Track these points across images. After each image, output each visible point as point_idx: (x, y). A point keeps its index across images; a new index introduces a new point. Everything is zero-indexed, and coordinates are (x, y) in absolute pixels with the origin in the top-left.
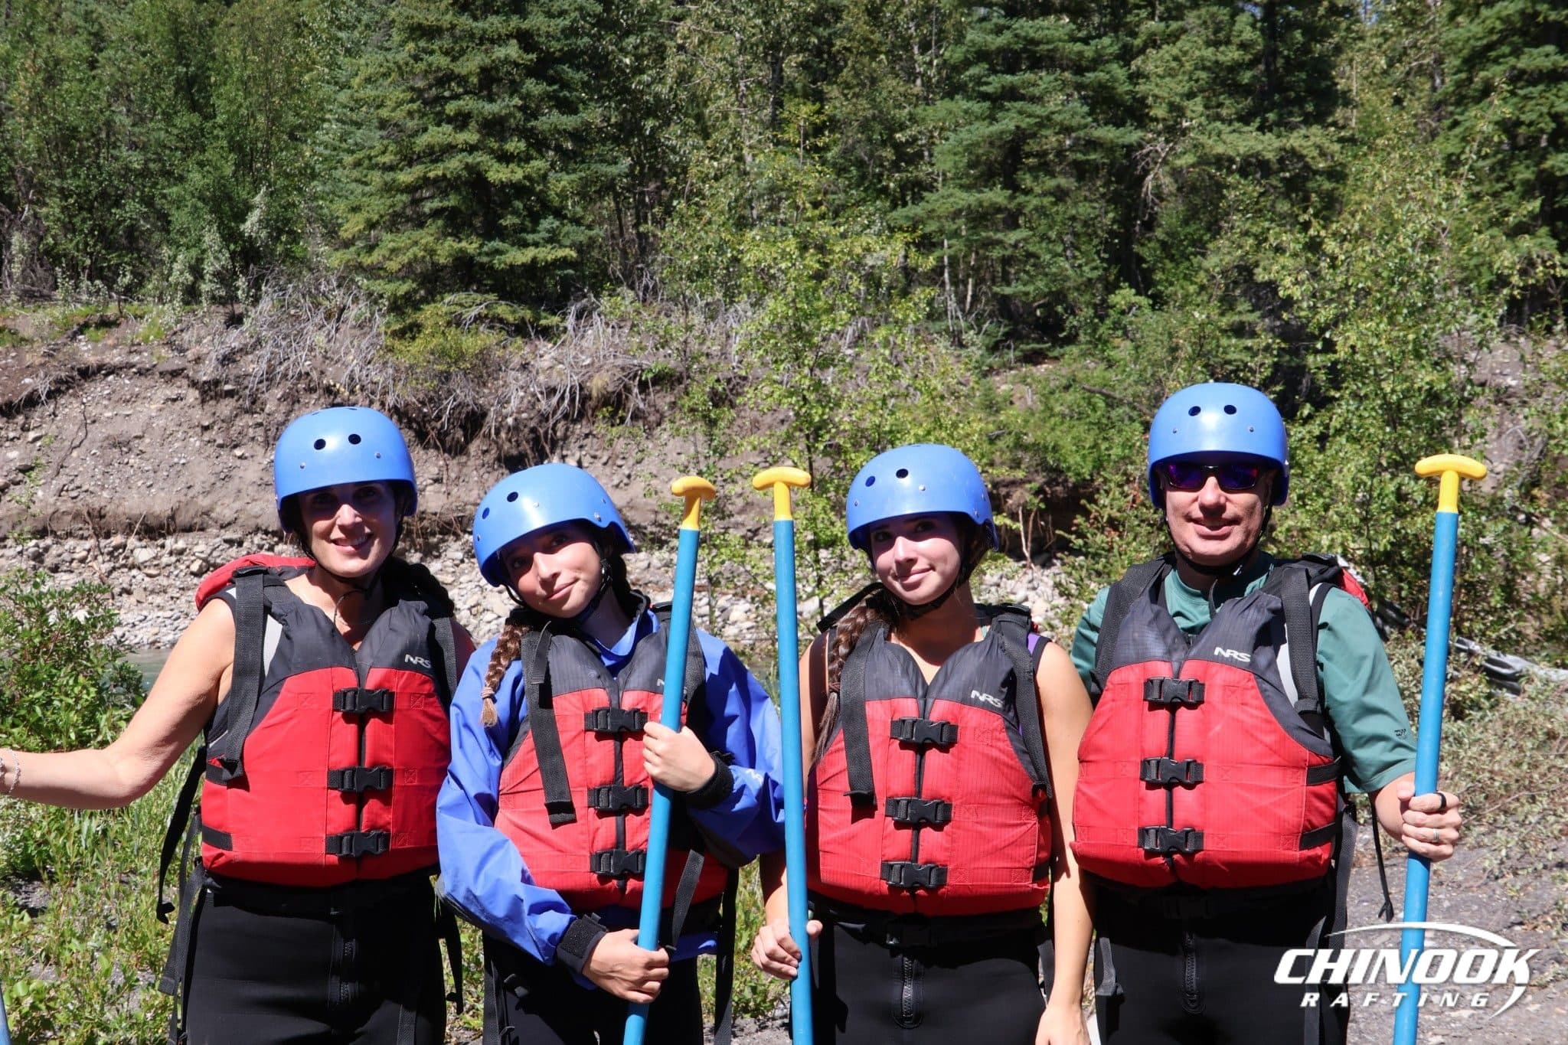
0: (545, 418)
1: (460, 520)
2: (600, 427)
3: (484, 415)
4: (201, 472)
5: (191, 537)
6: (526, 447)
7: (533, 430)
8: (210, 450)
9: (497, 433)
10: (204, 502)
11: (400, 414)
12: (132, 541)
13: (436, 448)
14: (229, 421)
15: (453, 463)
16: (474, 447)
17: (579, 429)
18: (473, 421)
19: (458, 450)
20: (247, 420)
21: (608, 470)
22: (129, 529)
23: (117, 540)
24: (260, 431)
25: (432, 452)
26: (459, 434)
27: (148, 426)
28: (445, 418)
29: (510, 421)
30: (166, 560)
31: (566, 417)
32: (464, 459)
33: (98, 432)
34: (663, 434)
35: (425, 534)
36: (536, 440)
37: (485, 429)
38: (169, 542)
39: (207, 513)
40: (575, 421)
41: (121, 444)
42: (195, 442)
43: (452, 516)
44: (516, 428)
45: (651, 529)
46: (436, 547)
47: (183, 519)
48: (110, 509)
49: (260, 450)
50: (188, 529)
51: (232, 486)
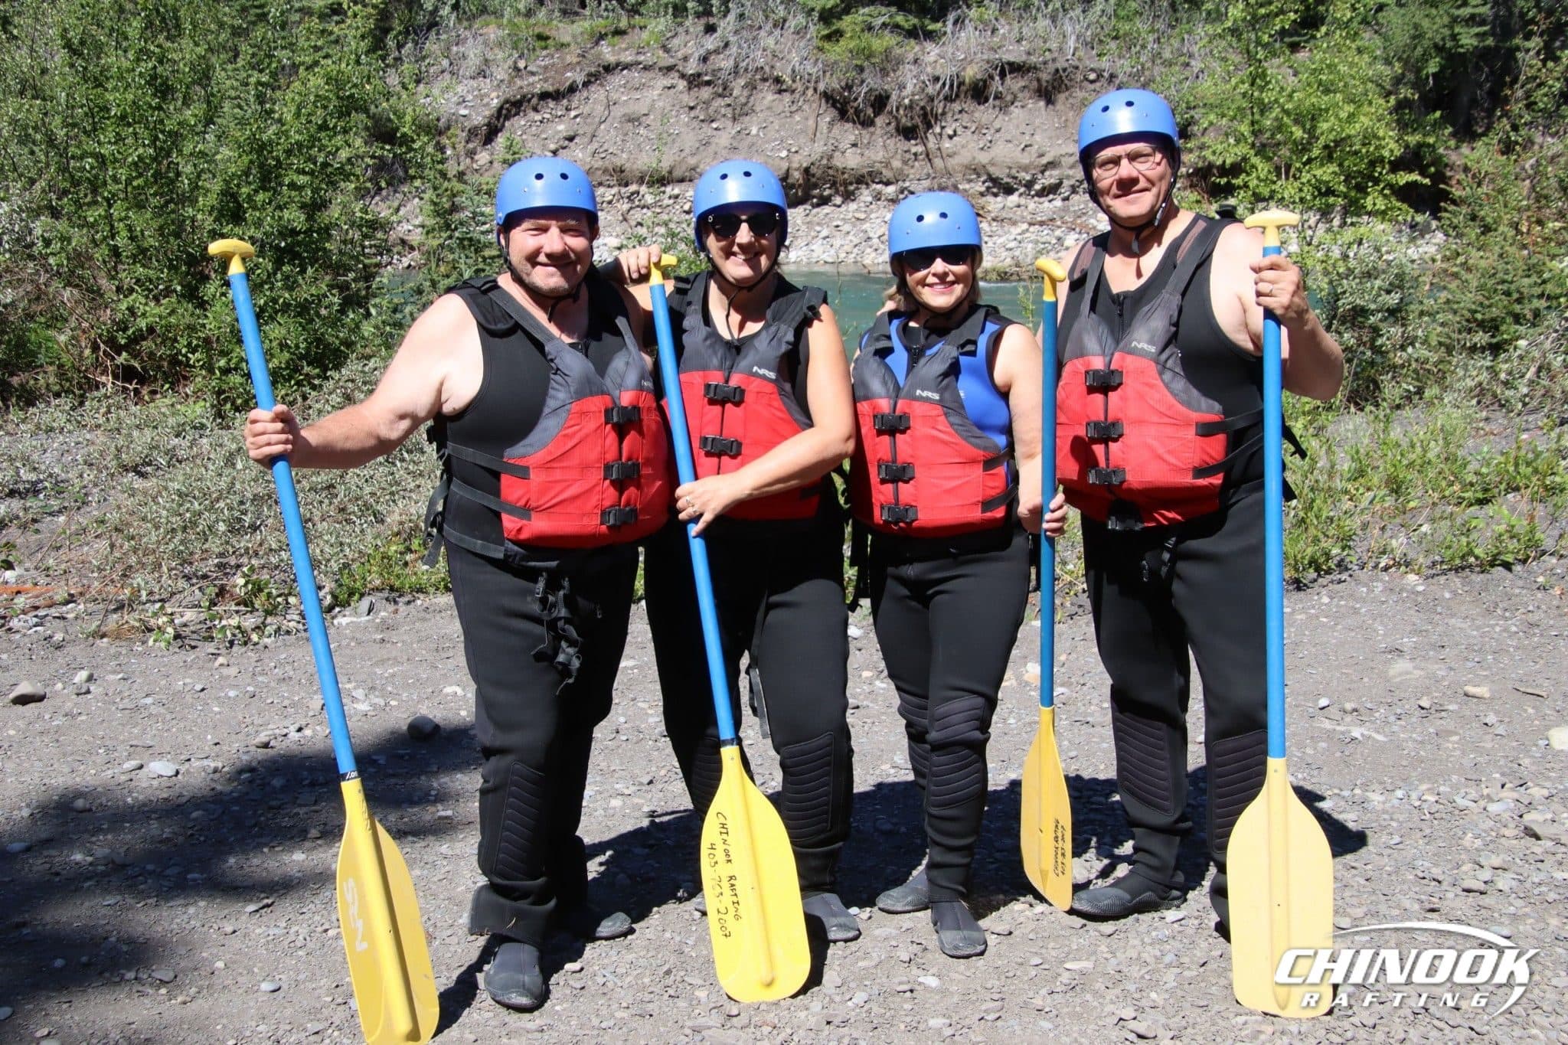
0: (931, 99)
1: (870, 174)
2: (969, 105)
3: (888, 97)
4: (689, 140)
5: (683, 186)
6: (918, 121)
7: (923, 108)
8: (695, 123)
9: (898, 110)
10: (692, 161)
11: (828, 97)
12: (643, 189)
13: (854, 122)
14: (707, 103)
15: (864, 132)
16: (880, 121)
17: (957, 106)
18: (880, 102)
19: (867, 123)
20: (720, 102)
21: (975, 137)
22: (641, 181)
23: (633, 188)
24: (729, 110)
25: (849, 125)
26: (870, 112)
27: (652, 107)
28: (860, 100)
29: (907, 101)
30: (667, 202)
31: (946, 98)
32: (872, 129)
33: (618, 112)
34: (1015, 111)
35: (846, 184)
36: (925, 115)
37: (888, 108)
38: (668, 189)
39: (694, 169)
40: (952, 101)
41: (633, 120)
42: (685, 118)
43: (865, 171)
44: (911, 107)
45: (1006, 180)
46: (853, 193)
47: (677, 174)
48: (627, 166)
49: (729, 123)
50: (682, 180)
51: (712, 149)
